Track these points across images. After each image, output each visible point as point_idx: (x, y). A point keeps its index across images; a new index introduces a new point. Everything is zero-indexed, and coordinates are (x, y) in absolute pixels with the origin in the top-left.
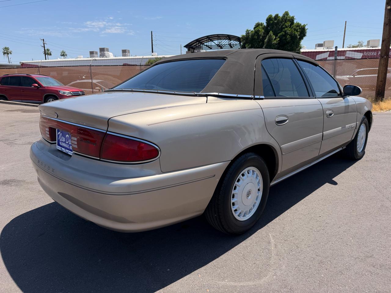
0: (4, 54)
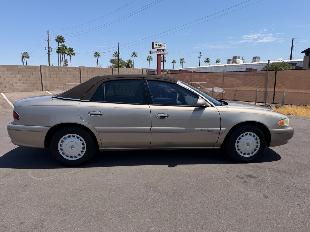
0: (180, 63)
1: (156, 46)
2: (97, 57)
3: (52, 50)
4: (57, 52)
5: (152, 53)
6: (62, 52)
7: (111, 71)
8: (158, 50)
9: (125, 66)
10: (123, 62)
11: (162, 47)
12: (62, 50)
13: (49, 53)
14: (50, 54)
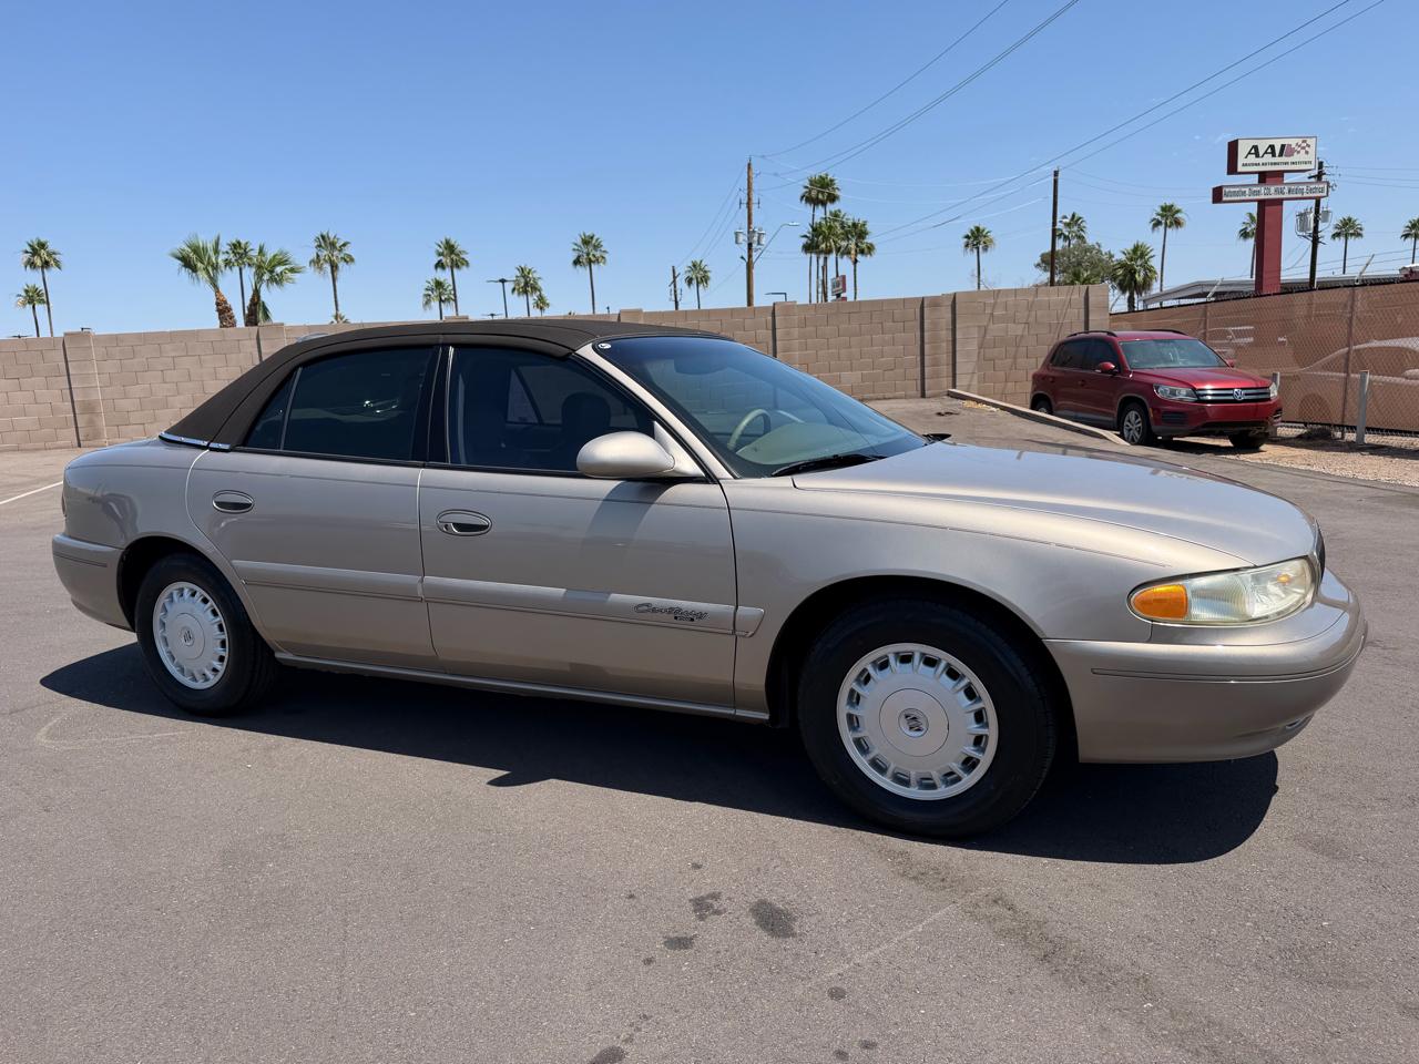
0: (1404, 238)
1: (1252, 159)
2: (978, 248)
3: (763, 241)
4: (808, 248)
5: (1224, 199)
6: (823, 246)
7: (918, 310)
8: (1264, 177)
9: (1114, 278)
10: (1100, 260)
11: (1289, 159)
12: (826, 239)
13: (750, 256)
14: (754, 258)
